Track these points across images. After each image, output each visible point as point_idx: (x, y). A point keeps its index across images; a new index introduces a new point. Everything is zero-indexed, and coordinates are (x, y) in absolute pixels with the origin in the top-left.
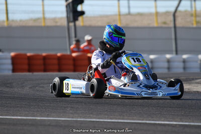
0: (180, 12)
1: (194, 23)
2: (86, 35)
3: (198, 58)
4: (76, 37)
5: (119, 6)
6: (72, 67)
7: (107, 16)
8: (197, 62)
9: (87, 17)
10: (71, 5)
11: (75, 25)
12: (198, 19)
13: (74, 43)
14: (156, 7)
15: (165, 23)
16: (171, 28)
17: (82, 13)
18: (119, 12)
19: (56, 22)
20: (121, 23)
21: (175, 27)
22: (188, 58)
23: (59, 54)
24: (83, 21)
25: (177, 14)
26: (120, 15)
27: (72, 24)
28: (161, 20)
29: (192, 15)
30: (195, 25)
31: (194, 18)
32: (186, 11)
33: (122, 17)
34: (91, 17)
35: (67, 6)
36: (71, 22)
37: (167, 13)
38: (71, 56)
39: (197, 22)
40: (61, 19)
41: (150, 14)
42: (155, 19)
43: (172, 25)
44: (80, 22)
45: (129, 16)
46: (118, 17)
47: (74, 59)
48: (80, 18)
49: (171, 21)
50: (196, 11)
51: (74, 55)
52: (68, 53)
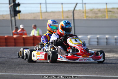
0: (76, 10)
1: (85, 17)
2: (21, 25)
3: (87, 37)
4: (15, 25)
5: (41, 8)
6: (13, 44)
7: (34, 13)
8: (87, 40)
9: (22, 14)
10: (13, 7)
11: (15, 19)
12: (87, 15)
13: (15, 29)
14: (62, 8)
15: (67, 17)
16: (71, 20)
17: (19, 12)
18: (41, 11)
19: (4, 17)
20: (42, 17)
21: (74, 19)
22: (81, 37)
23: (6, 36)
24: (20, 16)
25: (75, 12)
26: (41, 13)
27: (13, 18)
28: (65, 15)
29: (83, 12)
30: (85, 18)
31: (84, 14)
32: (80, 10)
33: (42, 14)
34: (24, 14)
35: (10, 8)
36: (13, 17)
37: (69, 11)
38: (13, 37)
39: (87, 17)
40: (6, 15)
41: (59, 12)
42: (62, 15)
43: (72, 18)
44: (18, 17)
45: (46, 13)
46: (40, 14)
47: (15, 39)
48: (18, 15)
49: (71, 16)
50: (85, 10)
51: (15, 36)
52: (11, 35)
